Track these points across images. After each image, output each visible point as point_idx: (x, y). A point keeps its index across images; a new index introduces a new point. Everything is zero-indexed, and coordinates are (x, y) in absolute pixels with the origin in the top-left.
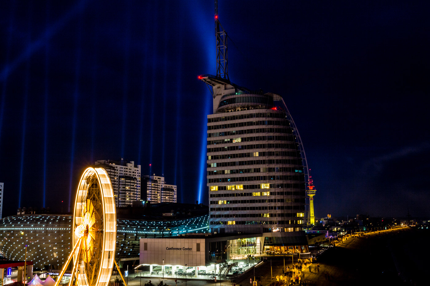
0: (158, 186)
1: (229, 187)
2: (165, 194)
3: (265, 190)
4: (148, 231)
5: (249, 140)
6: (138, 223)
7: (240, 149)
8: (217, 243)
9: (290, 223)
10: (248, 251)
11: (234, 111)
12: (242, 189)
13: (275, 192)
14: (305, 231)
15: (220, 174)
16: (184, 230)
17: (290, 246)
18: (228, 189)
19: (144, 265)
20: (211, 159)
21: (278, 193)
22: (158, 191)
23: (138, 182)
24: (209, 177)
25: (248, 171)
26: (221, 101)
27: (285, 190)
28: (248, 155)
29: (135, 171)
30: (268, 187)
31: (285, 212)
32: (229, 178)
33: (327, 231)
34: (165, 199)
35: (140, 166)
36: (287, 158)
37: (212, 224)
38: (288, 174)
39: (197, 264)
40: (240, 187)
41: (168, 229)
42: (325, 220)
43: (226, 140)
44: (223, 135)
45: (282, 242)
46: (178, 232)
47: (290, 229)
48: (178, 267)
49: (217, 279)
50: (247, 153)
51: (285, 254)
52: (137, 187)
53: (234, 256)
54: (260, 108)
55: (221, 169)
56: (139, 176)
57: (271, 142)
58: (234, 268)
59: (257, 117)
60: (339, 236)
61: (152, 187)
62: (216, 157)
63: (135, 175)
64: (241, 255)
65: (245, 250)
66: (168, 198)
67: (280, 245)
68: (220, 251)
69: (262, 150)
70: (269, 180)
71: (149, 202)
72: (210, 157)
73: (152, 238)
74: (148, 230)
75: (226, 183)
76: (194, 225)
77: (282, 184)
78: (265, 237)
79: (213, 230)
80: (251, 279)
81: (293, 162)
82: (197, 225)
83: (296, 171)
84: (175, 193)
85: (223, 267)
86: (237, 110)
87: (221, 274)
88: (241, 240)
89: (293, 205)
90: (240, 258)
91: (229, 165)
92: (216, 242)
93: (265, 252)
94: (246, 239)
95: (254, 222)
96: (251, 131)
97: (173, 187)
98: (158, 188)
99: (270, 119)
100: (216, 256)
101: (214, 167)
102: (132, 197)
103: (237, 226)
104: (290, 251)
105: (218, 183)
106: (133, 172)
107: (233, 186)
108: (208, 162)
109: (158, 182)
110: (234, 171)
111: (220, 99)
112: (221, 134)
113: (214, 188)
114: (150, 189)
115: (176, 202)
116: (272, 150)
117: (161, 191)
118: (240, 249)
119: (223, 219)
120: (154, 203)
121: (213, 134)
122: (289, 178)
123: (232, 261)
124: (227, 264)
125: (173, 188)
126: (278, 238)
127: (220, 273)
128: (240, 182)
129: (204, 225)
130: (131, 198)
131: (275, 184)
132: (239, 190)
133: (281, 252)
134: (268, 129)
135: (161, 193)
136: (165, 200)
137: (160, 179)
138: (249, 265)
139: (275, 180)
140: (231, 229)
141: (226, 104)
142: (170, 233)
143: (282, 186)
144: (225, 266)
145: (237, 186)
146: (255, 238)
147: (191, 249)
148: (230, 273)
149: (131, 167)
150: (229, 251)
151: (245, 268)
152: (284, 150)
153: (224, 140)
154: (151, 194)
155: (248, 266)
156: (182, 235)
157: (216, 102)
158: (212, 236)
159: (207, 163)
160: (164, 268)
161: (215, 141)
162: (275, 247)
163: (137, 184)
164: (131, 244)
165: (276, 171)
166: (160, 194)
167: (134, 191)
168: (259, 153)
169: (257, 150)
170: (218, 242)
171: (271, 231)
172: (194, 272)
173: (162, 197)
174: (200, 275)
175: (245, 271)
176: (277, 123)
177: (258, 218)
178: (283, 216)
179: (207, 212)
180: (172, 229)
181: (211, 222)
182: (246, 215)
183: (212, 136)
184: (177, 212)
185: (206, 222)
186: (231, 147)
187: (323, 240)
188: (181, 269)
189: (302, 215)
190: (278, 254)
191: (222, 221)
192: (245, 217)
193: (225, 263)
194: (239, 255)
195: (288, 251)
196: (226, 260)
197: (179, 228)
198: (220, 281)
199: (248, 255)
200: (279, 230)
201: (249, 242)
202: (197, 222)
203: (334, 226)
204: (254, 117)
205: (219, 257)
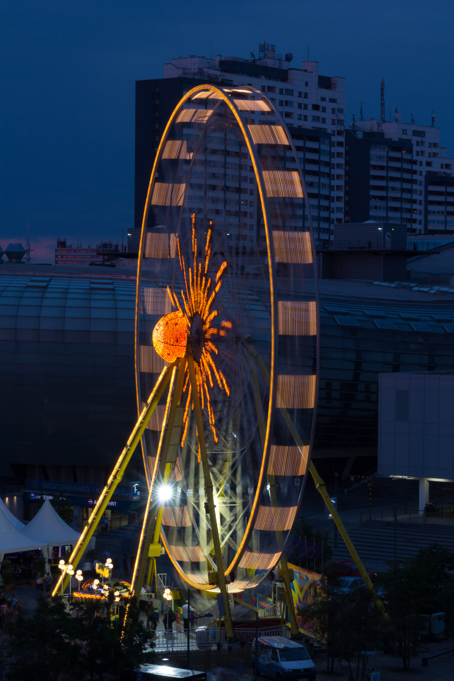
2: (441, 199)
22: (415, 187)
29: (322, 104)
56: (340, 122)
61: (389, 168)
63: (324, 120)
98: (415, 172)
106: (316, 107)
114: (382, 180)
135: (428, 193)
137: (421, 134)
149: (307, 84)
163: (332, 155)
166: (422, 198)
173: (430, 212)
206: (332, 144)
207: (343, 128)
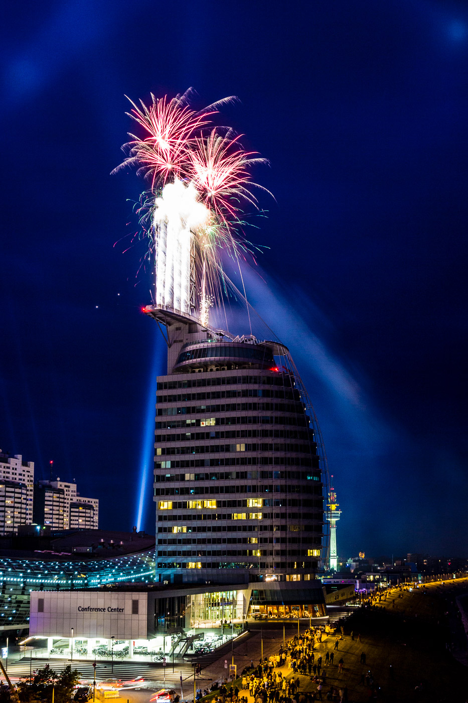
0: (66, 499)
1: (192, 504)
2: (77, 514)
3: (255, 510)
4: (46, 579)
5: (230, 423)
6: (27, 564)
7: (213, 438)
8: (168, 599)
9: (295, 566)
10: (223, 614)
11: (204, 371)
12: (215, 507)
13: (272, 514)
14: (320, 580)
15: (177, 480)
16: (110, 578)
17: (295, 606)
18: (190, 508)
19: (37, 637)
20: (160, 454)
21: (277, 516)
22: (65, 509)
23: (28, 493)
24: (157, 485)
25: (226, 476)
26: (182, 352)
27: (289, 510)
28: (227, 449)
29: (23, 473)
30: (260, 505)
31: (289, 547)
32: (192, 489)
33: (358, 581)
34: (77, 522)
35: (32, 464)
36: (293, 455)
37: (161, 567)
38: (295, 482)
39: (133, 636)
40: (211, 504)
41: (82, 575)
42: (354, 561)
43: (188, 422)
44: (182, 413)
45: (281, 599)
46: (99, 581)
47: (295, 576)
48: (97, 642)
49: (166, 661)
50: (226, 445)
51: (285, 619)
52: (27, 500)
53: (197, 621)
54: (249, 368)
55: (178, 471)
56: (31, 481)
57: (268, 427)
58: (197, 643)
59: (244, 383)
60: (377, 589)
61: (53, 501)
62: (171, 450)
63: (24, 480)
64: (210, 621)
65: (217, 611)
66: (83, 521)
67: (277, 603)
68: (173, 614)
69: (250, 441)
70: (262, 492)
71: (48, 527)
72: (159, 451)
73: (53, 591)
74: (45, 577)
75: (187, 496)
76: (128, 569)
77: (284, 500)
78: (253, 590)
79: (162, 577)
80: (226, 662)
81: (305, 462)
82: (133, 569)
83: (309, 478)
84: (95, 512)
85: (179, 640)
86: (209, 370)
87: (175, 652)
88: (211, 595)
89: (301, 536)
90: (209, 625)
91: (192, 465)
92: (166, 598)
93: (252, 615)
94: (219, 594)
95: (233, 564)
96: (233, 407)
97: (92, 502)
98: (65, 503)
99: (267, 387)
100: (167, 623)
101: (166, 469)
102: (17, 518)
103: (205, 571)
104: (294, 614)
105: (172, 497)
106: (20, 475)
107: (199, 501)
108: (156, 459)
109: (66, 493)
110: (201, 476)
111: (180, 349)
112: (180, 411)
113: (166, 505)
114: (50, 505)
115: (97, 528)
116: (269, 441)
117: (71, 508)
118: (208, 611)
119: (181, 559)
120: (58, 529)
121: (166, 410)
122: (296, 490)
123: (194, 630)
124: (185, 635)
125: (91, 504)
126: (274, 592)
127: (173, 651)
128: (212, 495)
129: (147, 570)
130: (16, 520)
131: (272, 500)
132: (209, 508)
133: (279, 616)
134: (263, 404)
135: (71, 512)
136: (77, 524)
137: (68, 487)
138: (224, 638)
139: (272, 492)
140: (193, 576)
141: (191, 359)
142: (86, 581)
143: (284, 502)
144: (181, 640)
145: (205, 502)
146: (235, 592)
147: (123, 609)
148: (189, 652)
149: (16, 464)
150: (189, 614)
151: (216, 642)
152: (288, 441)
153: (185, 421)
154: (52, 514)
155: (222, 639)
157: (173, 354)
158: (159, 587)
159: (155, 461)
160: (74, 643)
161: (168, 422)
162: (268, 608)
163: (27, 495)
164: (14, 601)
165: (274, 477)
166: (68, 514)
167: (21, 508)
168: (246, 445)
169: (243, 440)
170: (170, 598)
171: (262, 580)
172: (126, 649)
173: (72, 520)
174: (138, 656)
175: (217, 647)
176: (279, 394)
177: (240, 558)
178: (284, 555)
179: (152, 547)
180: (89, 576)
181: (159, 564)
182: (220, 551)
183: (163, 413)
184: (99, 546)
185: (150, 563)
186: (198, 434)
187: (349, 596)
188: (103, 644)
189: (316, 553)
190: (274, 619)
191: (178, 562)
192: (218, 555)
193: (182, 634)
194: (207, 621)
195: (291, 614)
196: (184, 629)
197: (102, 574)
198: (172, 665)
199: (222, 621)
200: (276, 578)
201: (225, 599)
202: (133, 563)
203: (370, 572)
204: (239, 382)
205: (172, 624)
206: (28, 490)
207: (32, 483)
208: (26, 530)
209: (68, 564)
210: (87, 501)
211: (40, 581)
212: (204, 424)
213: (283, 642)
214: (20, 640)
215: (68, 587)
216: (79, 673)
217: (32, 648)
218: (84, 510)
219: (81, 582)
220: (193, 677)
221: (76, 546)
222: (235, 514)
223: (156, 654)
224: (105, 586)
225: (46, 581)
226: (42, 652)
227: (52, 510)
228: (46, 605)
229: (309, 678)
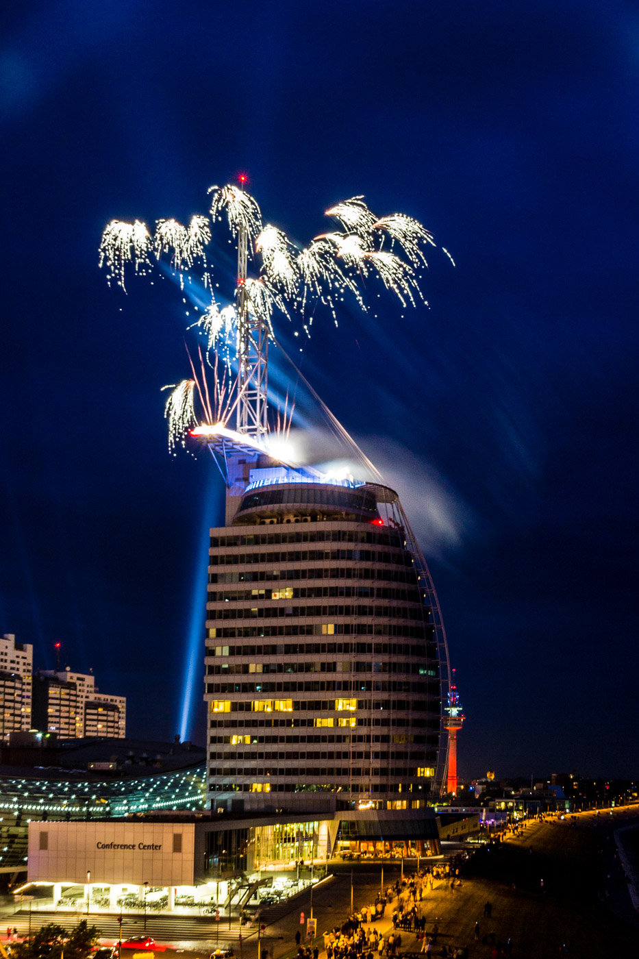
0: (78, 696)
1: (258, 705)
2: (95, 717)
3: (346, 714)
4: (50, 805)
5: (313, 595)
6: (23, 785)
7: (289, 615)
8: (222, 833)
9: (400, 790)
10: (300, 850)
11: (278, 523)
12: (290, 710)
13: (370, 719)
14: (433, 808)
15: (238, 672)
16: (143, 804)
17: (398, 842)
18: (256, 710)
19: (38, 884)
20: (214, 636)
21: (377, 722)
22: (78, 710)
23: (24, 687)
24: (209, 679)
25: (307, 668)
26: (247, 495)
27: (393, 715)
28: (309, 630)
29: (17, 660)
30: (353, 708)
31: (391, 764)
32: (258, 684)
33: (484, 810)
34: (95, 729)
35: (30, 647)
36: (402, 640)
37: (214, 790)
38: (402, 678)
39: (173, 881)
40: (285, 706)
41: (103, 801)
42: (480, 784)
43: (255, 592)
44: (246, 580)
45: (380, 833)
46: (126, 808)
47: (399, 803)
48: (124, 890)
49: (220, 915)
50: (307, 626)
51: (385, 859)
52: (23, 697)
53: (264, 862)
54: (342, 520)
55: (240, 660)
56: (28, 671)
57: (366, 602)
58: (262, 891)
59: (334, 540)
60: (509, 820)
61: (61, 699)
62: (229, 631)
63: (18, 670)
64: (281, 861)
65: (291, 848)
66: (104, 726)
67: (374, 838)
68: (230, 853)
69: (342, 620)
70: (357, 690)
71: (54, 735)
72: (213, 632)
73: (61, 821)
74: (49, 802)
75: (251, 695)
76: (167, 792)
77: (386, 701)
78: (340, 822)
79: (215, 804)
80: (302, 915)
81: (416, 650)
82: (174, 792)
83: (422, 672)
84: (121, 715)
85: (238, 887)
86: (285, 521)
87: (232, 903)
88: (283, 828)
89: (409, 750)
90: (280, 866)
91: (260, 653)
92: (219, 832)
93: (339, 854)
94: (294, 826)
95: (315, 786)
96: (318, 574)
97: (116, 701)
98: (78, 702)
99: (366, 547)
100: (221, 864)
101: (222, 656)
102: (9, 721)
103: (275, 795)
104: (397, 853)
105: (229, 695)
106: (12, 662)
107: (269, 701)
108: (208, 643)
109: (79, 688)
110: (272, 668)
112: (244, 577)
113: (221, 706)
114: (57, 705)
115: (123, 737)
116: (366, 620)
117: (86, 708)
118: (279, 848)
119: (241, 780)
120: (67, 737)
121: (223, 575)
122: (403, 687)
123: (260, 874)
124: (247, 880)
125: (116, 704)
126: (369, 824)
127: (230, 901)
128: (286, 694)
129: (194, 793)
130: (7, 724)
131: (370, 701)
132: (280, 712)
133: (376, 855)
134: (361, 569)
135: (86, 714)
136: (95, 731)
137: (83, 680)
138: (301, 882)
139: (370, 690)
140: (259, 801)
141: (260, 505)
142: (108, 809)
143: (386, 705)
144: (241, 886)
145: (277, 702)
146: (316, 823)
147: (160, 846)
148: (252, 902)
149: (7, 647)
150: (253, 852)
151: (289, 890)
152: (394, 622)
153: (250, 591)
154: (59, 717)
155: (297, 885)
156: (139, 814)
158: (213, 817)
159: (206, 645)
160: (91, 891)
161: (226, 592)
162: (362, 844)
163: (23, 690)
164: (5, 835)
165: (373, 670)
166: (83, 717)
167: (14, 708)
168: (336, 626)
169: (331, 618)
170: (224, 832)
171: (353, 808)
172: (165, 899)
173: (87, 725)
174: (181, 908)
175: (290, 895)
176: (383, 557)
177: (324, 778)
178: (384, 775)
179: (201, 763)
180: (112, 802)
181: (211, 785)
182: (297, 769)
183: (219, 580)
184: (127, 762)
185: (198, 785)
186: (267, 610)
187: (472, 830)
188: (133, 892)
189: (428, 772)
190: (369, 859)
191: (238, 783)
192: (294, 774)
193: (242, 878)
194: (277, 861)
195: (393, 853)
196: (245, 873)
197: (131, 799)
198: (229, 920)
199: (297, 862)
200: (373, 805)
201: (302, 833)
202: (175, 785)
203: (501, 797)
204: (328, 539)
205: (229, 865)
206: (23, 684)
207: (30, 674)
208: (21, 739)
209: (83, 785)
210: (109, 700)
211: (43, 808)
212: (277, 596)
213: (380, 889)
214: (15, 887)
215: (83, 816)
216: (99, 931)
217: (32, 897)
218: (105, 712)
219: (102, 809)
220: (256, 935)
221: (93, 761)
222: (319, 720)
223: (207, 905)
224: (135, 814)
225: (51, 808)
226: (46, 904)
227: (59, 711)
228: (51, 841)
229: (414, 935)
